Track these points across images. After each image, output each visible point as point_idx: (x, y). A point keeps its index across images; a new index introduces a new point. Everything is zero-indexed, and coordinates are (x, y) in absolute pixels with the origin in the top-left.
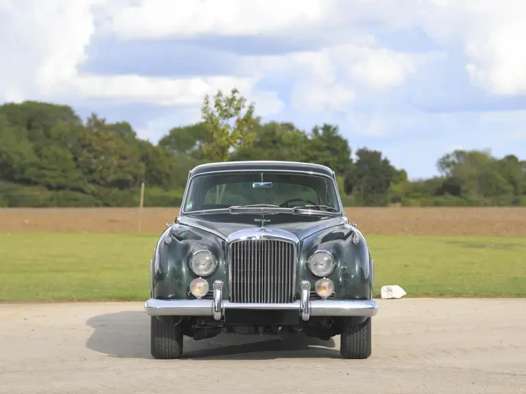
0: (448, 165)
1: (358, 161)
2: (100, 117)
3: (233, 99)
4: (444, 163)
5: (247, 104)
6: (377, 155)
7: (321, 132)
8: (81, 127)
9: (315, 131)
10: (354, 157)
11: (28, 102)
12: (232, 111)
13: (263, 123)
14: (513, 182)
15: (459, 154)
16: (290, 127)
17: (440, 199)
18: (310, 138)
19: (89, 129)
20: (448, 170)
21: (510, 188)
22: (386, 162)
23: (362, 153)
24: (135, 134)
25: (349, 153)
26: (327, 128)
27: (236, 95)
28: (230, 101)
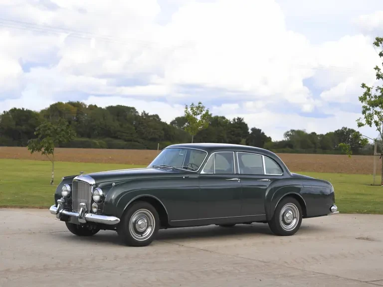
0: (288, 135)
1: (252, 133)
2: (146, 112)
3: (199, 107)
4: (287, 134)
5: (206, 109)
6: (260, 130)
7: (236, 120)
8: (139, 116)
9: (234, 120)
10: (250, 131)
11: (119, 106)
12: (198, 112)
13: (213, 116)
14: (314, 143)
15: (292, 131)
16: (223, 118)
17: (285, 149)
18: (232, 123)
19: (142, 116)
20: (288, 138)
21: (313, 145)
22: (263, 133)
23: (253, 129)
24: (160, 119)
25: (248, 129)
26: (239, 119)
27: (200, 105)
28: (198, 108)
